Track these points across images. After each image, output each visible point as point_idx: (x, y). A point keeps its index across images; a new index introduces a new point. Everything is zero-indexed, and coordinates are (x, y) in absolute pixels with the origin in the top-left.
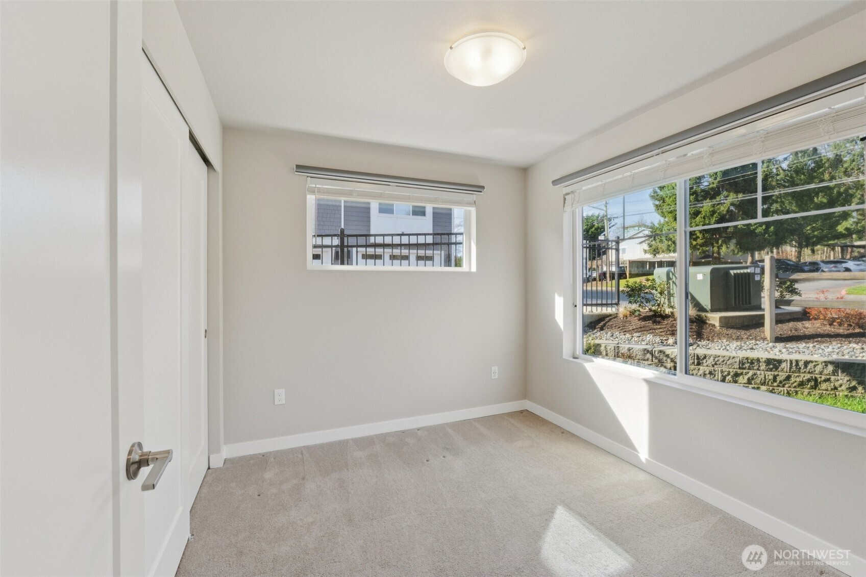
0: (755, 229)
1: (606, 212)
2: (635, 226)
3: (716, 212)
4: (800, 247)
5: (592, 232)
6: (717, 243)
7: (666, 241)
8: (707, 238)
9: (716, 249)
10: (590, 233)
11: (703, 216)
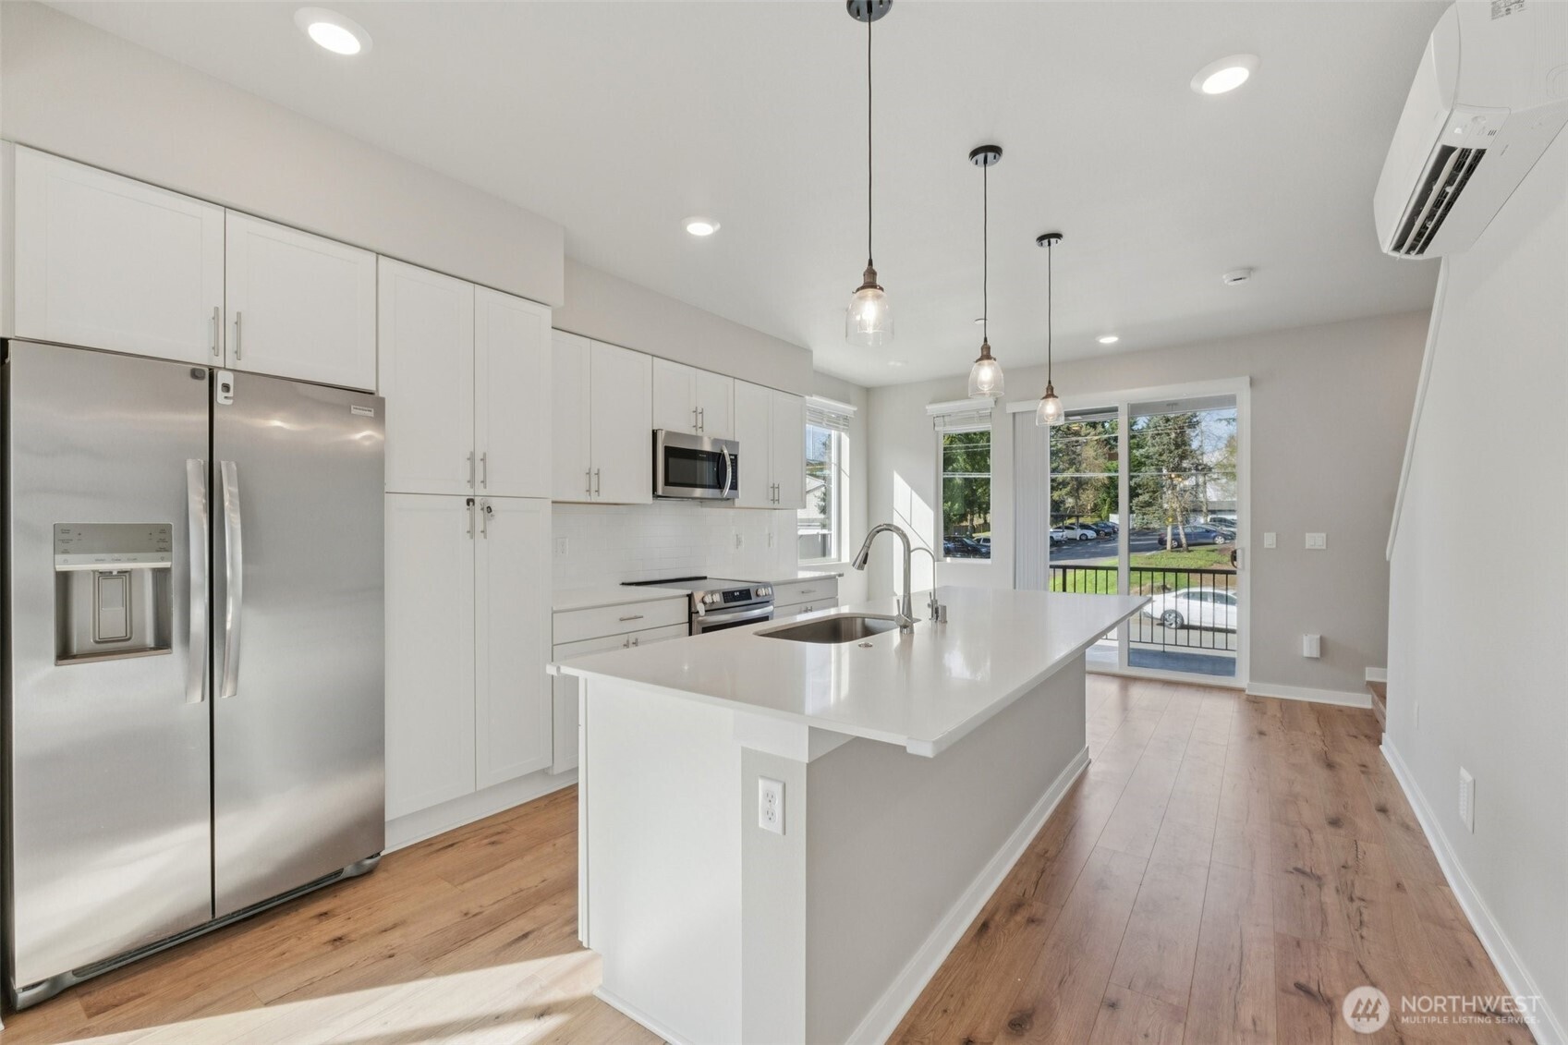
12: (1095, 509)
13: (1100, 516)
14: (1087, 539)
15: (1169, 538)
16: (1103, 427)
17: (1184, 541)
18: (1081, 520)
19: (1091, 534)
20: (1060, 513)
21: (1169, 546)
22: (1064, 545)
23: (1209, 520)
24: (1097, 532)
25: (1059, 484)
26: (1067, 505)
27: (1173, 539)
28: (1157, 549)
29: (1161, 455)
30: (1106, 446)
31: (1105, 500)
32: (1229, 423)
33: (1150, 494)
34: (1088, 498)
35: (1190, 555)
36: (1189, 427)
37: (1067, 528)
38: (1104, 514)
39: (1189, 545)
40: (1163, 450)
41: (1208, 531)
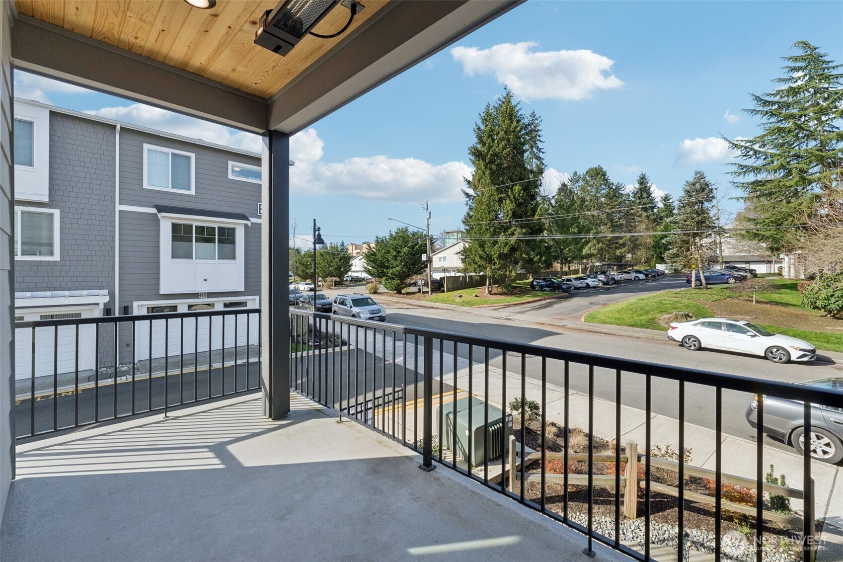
0: (533, 258)
1: (428, 232)
2: (454, 232)
3: (508, 244)
4: (562, 263)
5: (417, 249)
6: (509, 268)
7: (473, 265)
8: (501, 264)
9: (508, 273)
10: (415, 250)
11: (499, 246)
12: (648, 261)
13: (650, 266)
14: (639, 280)
15: (693, 279)
16: (653, 211)
17: (704, 281)
18: (635, 268)
19: (641, 276)
20: (622, 263)
21: (693, 285)
22: (622, 283)
23: (723, 268)
24: (646, 275)
25: (621, 245)
26: (627, 259)
27: (696, 280)
28: (685, 287)
29: (685, 221)
30: (654, 222)
31: (653, 255)
32: (738, 200)
33: (678, 248)
34: (642, 254)
35: (709, 291)
36: (707, 201)
37: (625, 272)
38: (652, 264)
39: (707, 284)
40: (687, 217)
41: (722, 275)
